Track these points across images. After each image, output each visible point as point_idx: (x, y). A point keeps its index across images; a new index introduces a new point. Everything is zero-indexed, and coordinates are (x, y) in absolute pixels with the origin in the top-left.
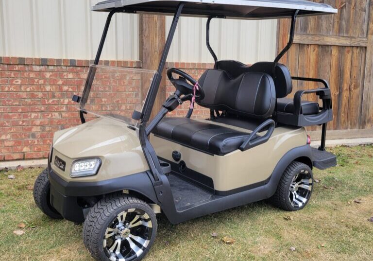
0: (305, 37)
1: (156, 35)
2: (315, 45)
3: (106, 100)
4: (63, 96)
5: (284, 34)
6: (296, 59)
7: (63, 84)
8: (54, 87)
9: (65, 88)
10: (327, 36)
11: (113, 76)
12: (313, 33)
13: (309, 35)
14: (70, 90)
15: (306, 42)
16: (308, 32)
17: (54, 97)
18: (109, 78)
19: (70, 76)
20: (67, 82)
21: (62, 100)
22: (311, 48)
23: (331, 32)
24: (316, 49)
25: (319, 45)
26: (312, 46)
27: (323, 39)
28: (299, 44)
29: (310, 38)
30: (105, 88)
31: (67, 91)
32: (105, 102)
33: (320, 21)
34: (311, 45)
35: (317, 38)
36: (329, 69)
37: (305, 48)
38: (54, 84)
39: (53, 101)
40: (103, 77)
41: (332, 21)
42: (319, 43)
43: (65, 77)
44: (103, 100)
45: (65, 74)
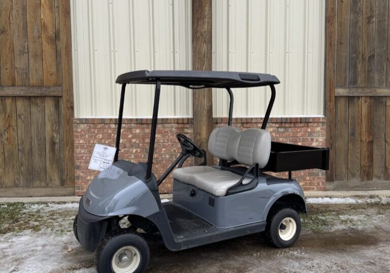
0: (354, 90)
1: (204, 96)
2: (367, 97)
3: (165, 149)
4: (132, 146)
5: (330, 88)
6: (346, 111)
7: (132, 138)
8: (125, 140)
9: (134, 140)
10: (380, 88)
11: (171, 131)
12: (363, 86)
13: (359, 87)
14: (137, 142)
15: (356, 94)
16: (358, 85)
17: (125, 147)
18: (167, 132)
19: (138, 131)
20: (135, 136)
21: (131, 150)
22: (363, 100)
23: (384, 83)
24: (368, 101)
25: (371, 97)
26: (363, 98)
27: (375, 91)
28: (349, 97)
29: (360, 90)
30: (164, 140)
31: (135, 142)
32: (165, 151)
33: (371, 74)
34: (361, 97)
35: (368, 90)
36: (384, 119)
37: (356, 100)
38: (125, 138)
39: (125, 151)
40: (163, 132)
41: (385, 74)
42: (370, 95)
43: (134, 132)
44: (163, 150)
45: (134, 130)
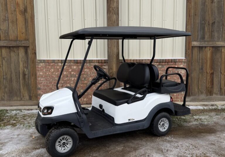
0: (203, 43)
1: (114, 47)
2: (210, 47)
4: (71, 76)
5: (189, 41)
6: (198, 55)
7: (71, 71)
8: (67, 72)
9: (73, 73)
10: (218, 41)
12: (208, 40)
13: (206, 41)
14: (75, 74)
15: (204, 45)
16: (205, 40)
17: (67, 77)
18: (92, 68)
19: (75, 67)
20: (73, 70)
21: (71, 78)
22: (208, 49)
23: (221, 39)
24: (211, 49)
25: (213, 47)
27: (215, 43)
28: (200, 47)
29: (206, 43)
30: (91, 73)
31: (73, 74)
33: (213, 33)
34: (207, 47)
35: (211, 43)
36: (220, 60)
37: (204, 49)
38: (67, 71)
39: (67, 79)
40: (90, 67)
41: (221, 33)
42: (212, 45)
43: (73, 68)
44: (90, 78)
45: (73, 66)
